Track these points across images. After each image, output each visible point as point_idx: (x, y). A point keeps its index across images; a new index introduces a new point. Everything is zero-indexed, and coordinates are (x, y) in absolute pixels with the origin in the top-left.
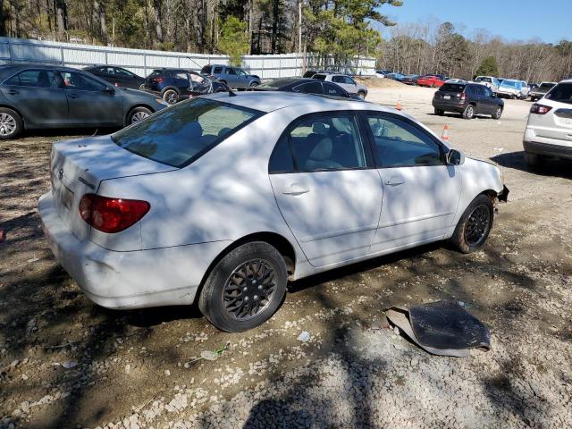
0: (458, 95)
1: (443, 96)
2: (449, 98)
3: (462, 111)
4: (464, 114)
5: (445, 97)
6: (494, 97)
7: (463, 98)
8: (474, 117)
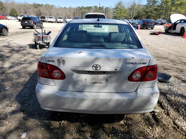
0: (30, 21)
1: (25, 22)
2: (27, 22)
3: (33, 26)
4: (34, 27)
5: (26, 22)
6: (40, 21)
7: (32, 22)
8: (37, 28)
